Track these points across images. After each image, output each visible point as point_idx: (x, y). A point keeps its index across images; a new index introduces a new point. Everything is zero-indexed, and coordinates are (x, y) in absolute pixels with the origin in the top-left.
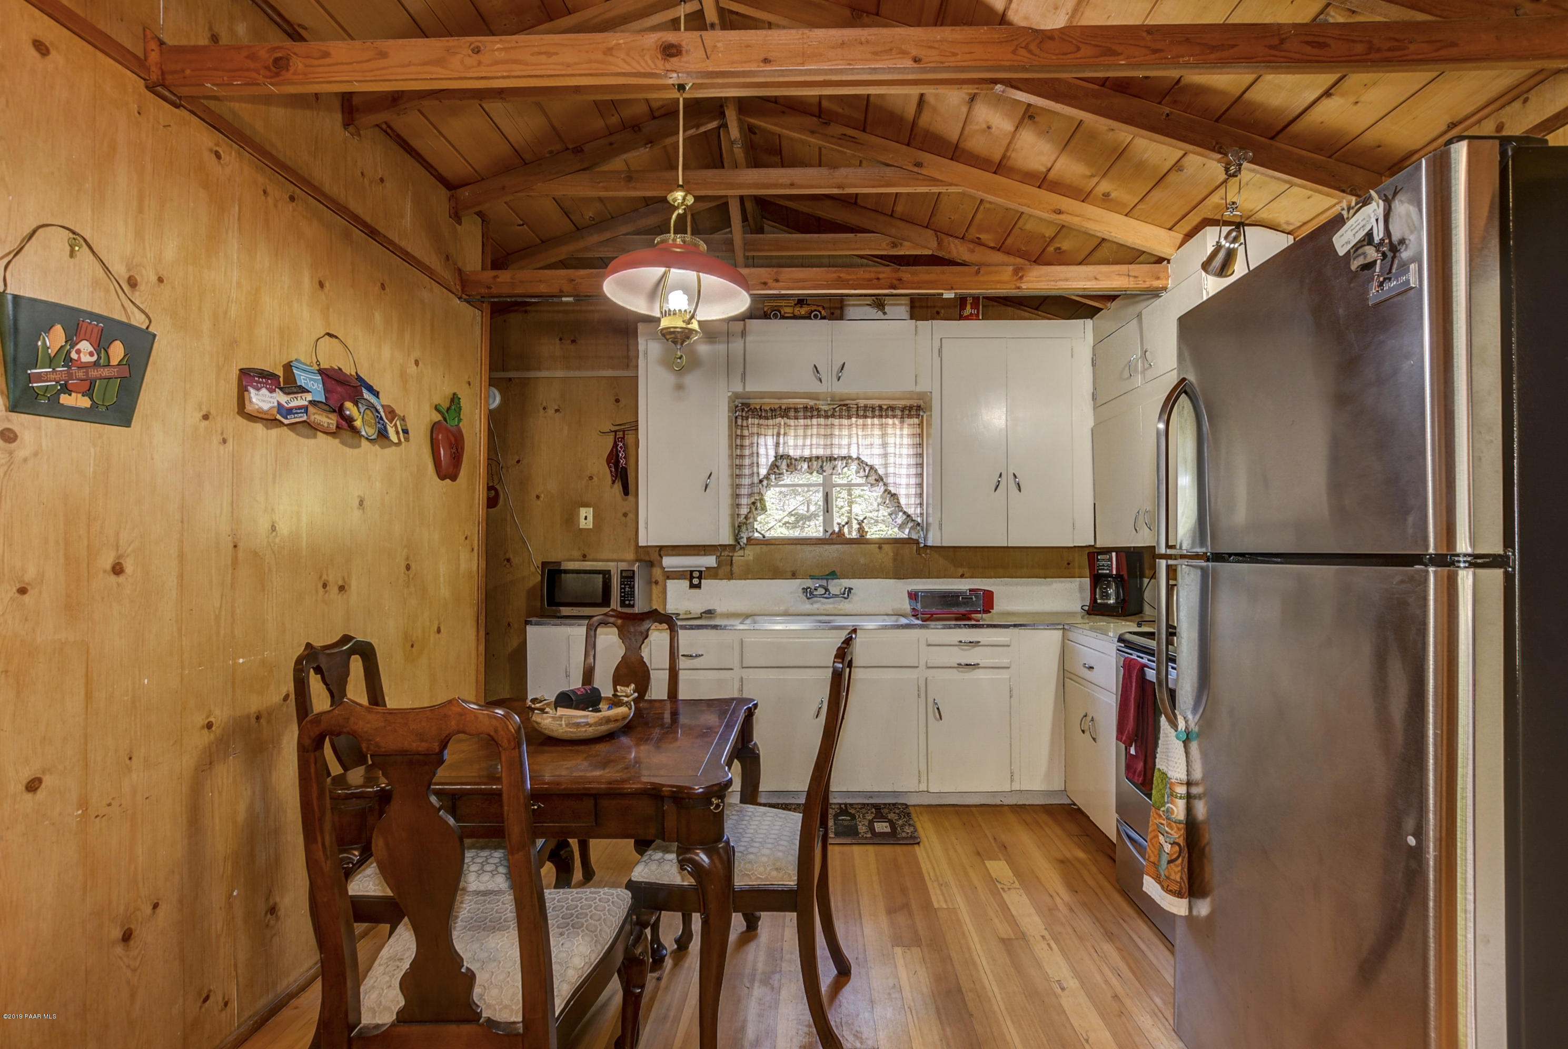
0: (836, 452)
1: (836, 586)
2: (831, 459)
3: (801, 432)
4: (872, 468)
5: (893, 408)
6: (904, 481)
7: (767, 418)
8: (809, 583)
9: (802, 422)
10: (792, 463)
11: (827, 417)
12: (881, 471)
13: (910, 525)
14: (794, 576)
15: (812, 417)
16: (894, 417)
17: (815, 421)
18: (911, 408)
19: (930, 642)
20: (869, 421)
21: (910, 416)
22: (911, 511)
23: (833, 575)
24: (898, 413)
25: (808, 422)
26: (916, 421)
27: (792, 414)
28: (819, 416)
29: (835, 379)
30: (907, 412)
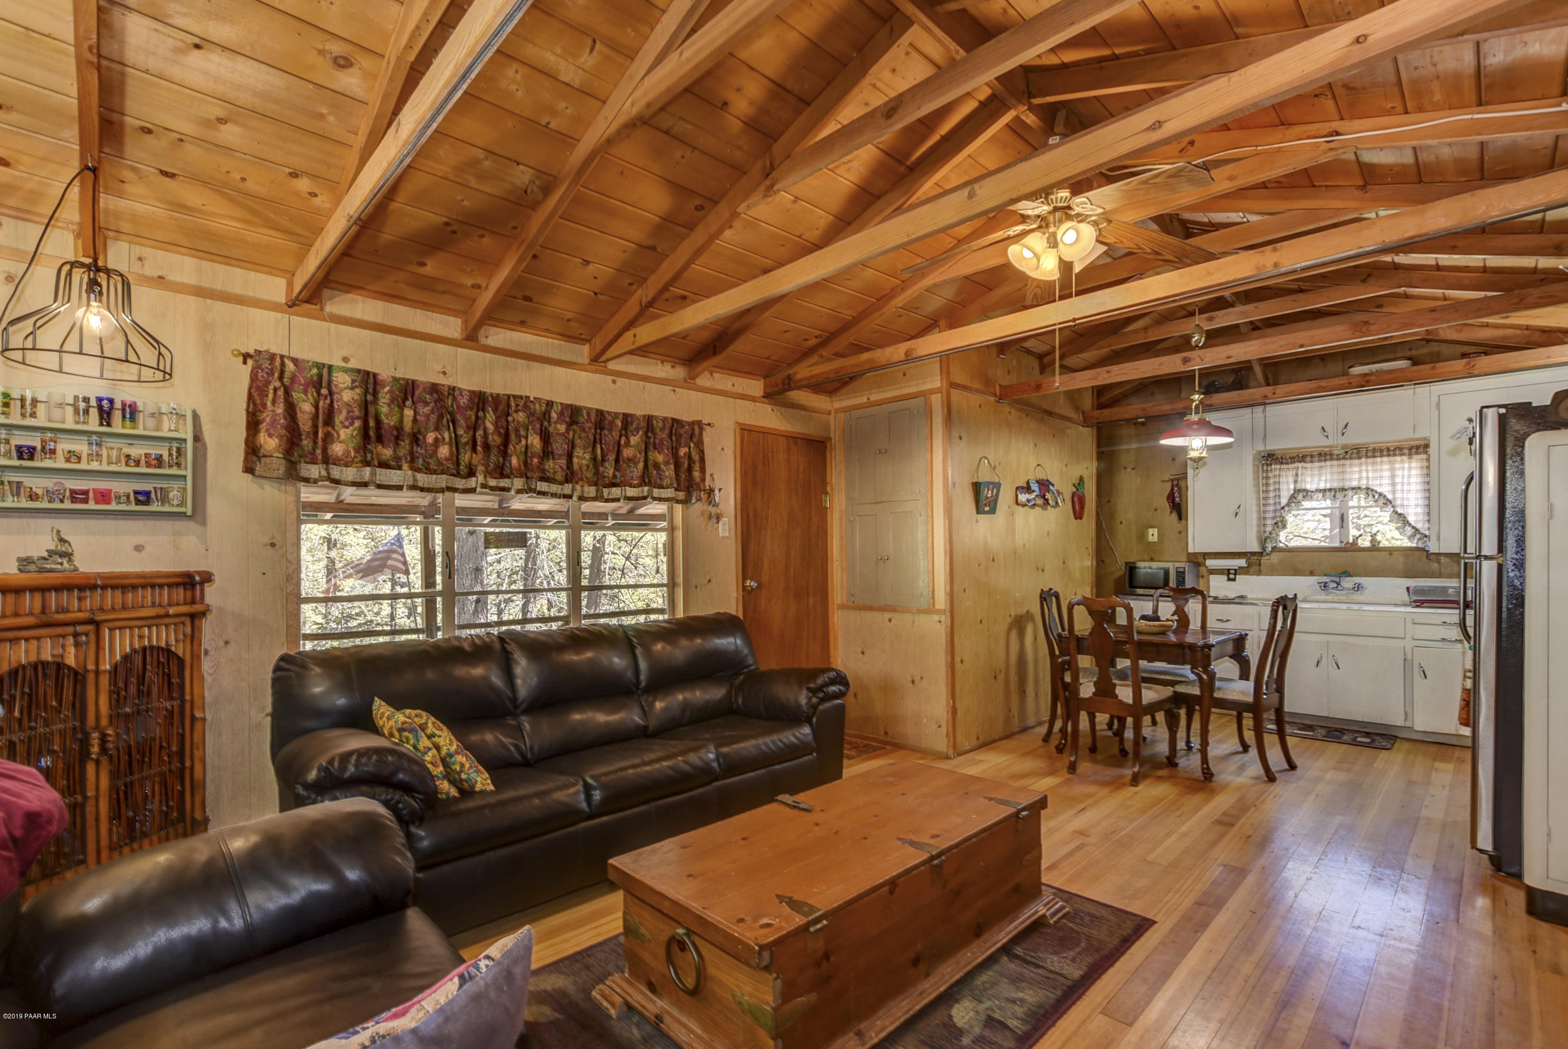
0: (1347, 484)
1: (1348, 582)
2: (1343, 490)
3: (1316, 472)
4: (1380, 494)
5: (1401, 449)
6: (1413, 502)
7: (1287, 463)
8: (1325, 579)
9: (1317, 464)
10: (1307, 494)
11: (1338, 459)
12: (1390, 497)
13: (1418, 536)
14: (1312, 574)
15: (1325, 460)
16: (1401, 455)
17: (1328, 463)
18: (1418, 447)
19: (1416, 621)
20: (1379, 459)
21: (1417, 453)
22: (1419, 526)
23: (1347, 574)
24: (1406, 451)
25: (1323, 464)
26: (1424, 456)
27: (1308, 459)
28: (1331, 459)
29: (1340, 434)
30: (1414, 450)
